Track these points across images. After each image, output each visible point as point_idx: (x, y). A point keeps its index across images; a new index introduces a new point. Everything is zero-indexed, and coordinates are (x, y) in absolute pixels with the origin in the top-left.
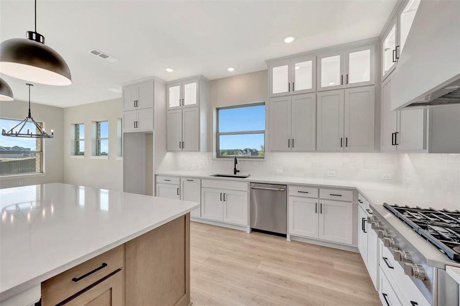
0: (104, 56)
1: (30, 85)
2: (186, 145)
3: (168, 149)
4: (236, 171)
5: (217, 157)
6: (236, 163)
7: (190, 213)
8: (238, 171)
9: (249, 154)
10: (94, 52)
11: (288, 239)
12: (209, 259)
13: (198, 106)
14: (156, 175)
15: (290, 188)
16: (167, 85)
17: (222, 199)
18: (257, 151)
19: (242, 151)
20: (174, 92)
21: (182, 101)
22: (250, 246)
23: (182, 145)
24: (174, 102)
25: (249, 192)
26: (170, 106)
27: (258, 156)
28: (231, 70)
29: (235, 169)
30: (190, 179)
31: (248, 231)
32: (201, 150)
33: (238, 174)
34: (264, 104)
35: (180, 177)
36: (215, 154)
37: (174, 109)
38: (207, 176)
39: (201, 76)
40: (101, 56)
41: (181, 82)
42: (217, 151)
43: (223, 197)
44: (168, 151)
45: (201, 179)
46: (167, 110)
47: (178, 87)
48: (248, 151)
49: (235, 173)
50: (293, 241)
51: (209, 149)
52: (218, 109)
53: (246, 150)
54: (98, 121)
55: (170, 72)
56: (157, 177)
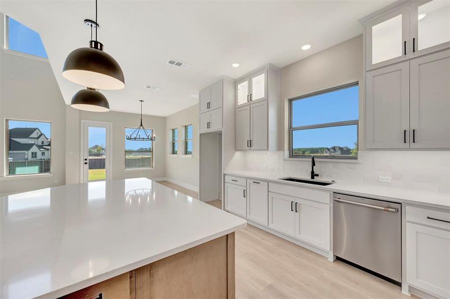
0: (179, 64)
1: (142, 101)
2: (254, 143)
3: (236, 148)
4: (313, 175)
5: (290, 157)
6: (314, 164)
7: (234, 232)
8: (317, 175)
9: (338, 153)
10: (171, 62)
11: (405, 290)
12: (270, 287)
13: (266, 100)
14: (224, 175)
15: (407, 210)
16: (236, 83)
17: (294, 209)
18: (350, 149)
19: (328, 149)
20: (242, 88)
21: (250, 96)
22: (332, 284)
23: (250, 144)
24: (242, 100)
25: (332, 205)
26: (239, 104)
27: (350, 155)
28: (306, 47)
29: (313, 172)
30: (257, 182)
31: (331, 258)
32: (270, 149)
33: (316, 179)
34: (357, 83)
35: (247, 178)
36: (287, 152)
37: (243, 106)
38: (276, 179)
39: (270, 64)
40: (177, 64)
41: (248, 77)
42: (289, 150)
43: (295, 207)
44: (237, 150)
45: (268, 182)
46: (236, 108)
47: (246, 83)
48: (337, 149)
49: (313, 177)
50: (415, 296)
51: (280, 148)
52: (291, 101)
53: (334, 148)
54: (185, 125)
55: (236, 68)
56: (226, 176)
